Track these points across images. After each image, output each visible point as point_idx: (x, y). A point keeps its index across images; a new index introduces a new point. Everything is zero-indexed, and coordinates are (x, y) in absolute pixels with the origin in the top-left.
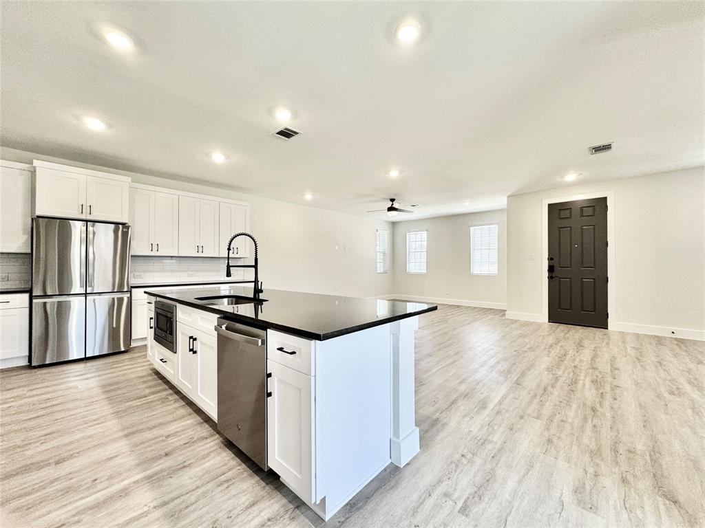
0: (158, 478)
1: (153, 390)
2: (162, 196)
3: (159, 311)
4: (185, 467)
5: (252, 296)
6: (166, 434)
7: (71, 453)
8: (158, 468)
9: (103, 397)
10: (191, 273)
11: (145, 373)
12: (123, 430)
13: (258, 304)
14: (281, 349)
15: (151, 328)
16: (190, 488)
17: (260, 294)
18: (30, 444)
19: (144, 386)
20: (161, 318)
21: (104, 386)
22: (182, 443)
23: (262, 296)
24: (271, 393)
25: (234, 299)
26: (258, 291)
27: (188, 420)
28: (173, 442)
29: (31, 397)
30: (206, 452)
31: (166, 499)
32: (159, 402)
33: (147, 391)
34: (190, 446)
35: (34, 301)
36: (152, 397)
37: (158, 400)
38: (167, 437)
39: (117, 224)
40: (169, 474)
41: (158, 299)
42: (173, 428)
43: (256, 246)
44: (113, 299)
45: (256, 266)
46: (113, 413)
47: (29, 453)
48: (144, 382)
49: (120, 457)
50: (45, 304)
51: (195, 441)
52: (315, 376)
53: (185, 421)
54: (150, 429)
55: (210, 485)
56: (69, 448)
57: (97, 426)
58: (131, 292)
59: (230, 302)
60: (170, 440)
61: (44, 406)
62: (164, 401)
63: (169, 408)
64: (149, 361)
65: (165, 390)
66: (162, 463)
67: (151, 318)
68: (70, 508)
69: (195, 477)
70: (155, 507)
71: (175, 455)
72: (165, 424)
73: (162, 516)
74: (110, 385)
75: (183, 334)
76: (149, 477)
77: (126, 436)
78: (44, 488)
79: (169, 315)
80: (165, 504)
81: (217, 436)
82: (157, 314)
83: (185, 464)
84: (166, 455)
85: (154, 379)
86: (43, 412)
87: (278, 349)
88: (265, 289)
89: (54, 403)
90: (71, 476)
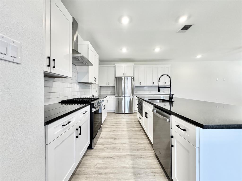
0: (134, 157)
1: (137, 126)
2: (142, 67)
3: (139, 102)
4: (141, 157)
5: (168, 100)
6: (138, 143)
7: (117, 138)
8: (134, 153)
9: (126, 125)
10: (150, 91)
11: (136, 121)
12: (128, 136)
13: (171, 103)
14: (178, 126)
15: (137, 107)
16: (142, 167)
17: (172, 99)
18: (111, 132)
19: (135, 124)
20: (139, 104)
21: (127, 122)
22: (142, 148)
23: (173, 100)
24: (173, 145)
25: (162, 100)
26: (171, 98)
27: (145, 140)
28: (140, 146)
29: (114, 120)
30: (149, 156)
31: (135, 166)
32: (138, 131)
33: (136, 126)
34: (144, 150)
35: (115, 97)
36: (137, 128)
37: (138, 130)
38: (139, 144)
39: (132, 77)
40: (137, 157)
41: (139, 99)
42: (140, 141)
43: (170, 79)
44: (131, 98)
45: (170, 88)
46: (127, 130)
47: (110, 134)
48: (135, 123)
49: (126, 144)
50: (118, 98)
51: (146, 149)
52: (199, 148)
53: (144, 141)
54: (135, 139)
55: (148, 170)
56: (117, 136)
57: (123, 132)
58: (134, 96)
59: (160, 101)
60: (139, 145)
61: (115, 123)
62: (139, 131)
63: (141, 134)
64: (137, 117)
65: (140, 127)
66: (135, 152)
67: (137, 104)
68: (114, 153)
69: (144, 164)
70: (131, 167)
71: (139, 151)
72: (138, 139)
73: (132, 172)
74: (128, 122)
75: (144, 111)
76: (132, 155)
77: (129, 138)
78: (111, 145)
79: (141, 104)
80: (134, 168)
81: (153, 151)
82: (139, 103)
83: (142, 156)
84: (137, 150)
85: (138, 123)
86: (114, 125)
87: (176, 126)
88: (174, 97)
89: (117, 123)
90: (116, 144)
